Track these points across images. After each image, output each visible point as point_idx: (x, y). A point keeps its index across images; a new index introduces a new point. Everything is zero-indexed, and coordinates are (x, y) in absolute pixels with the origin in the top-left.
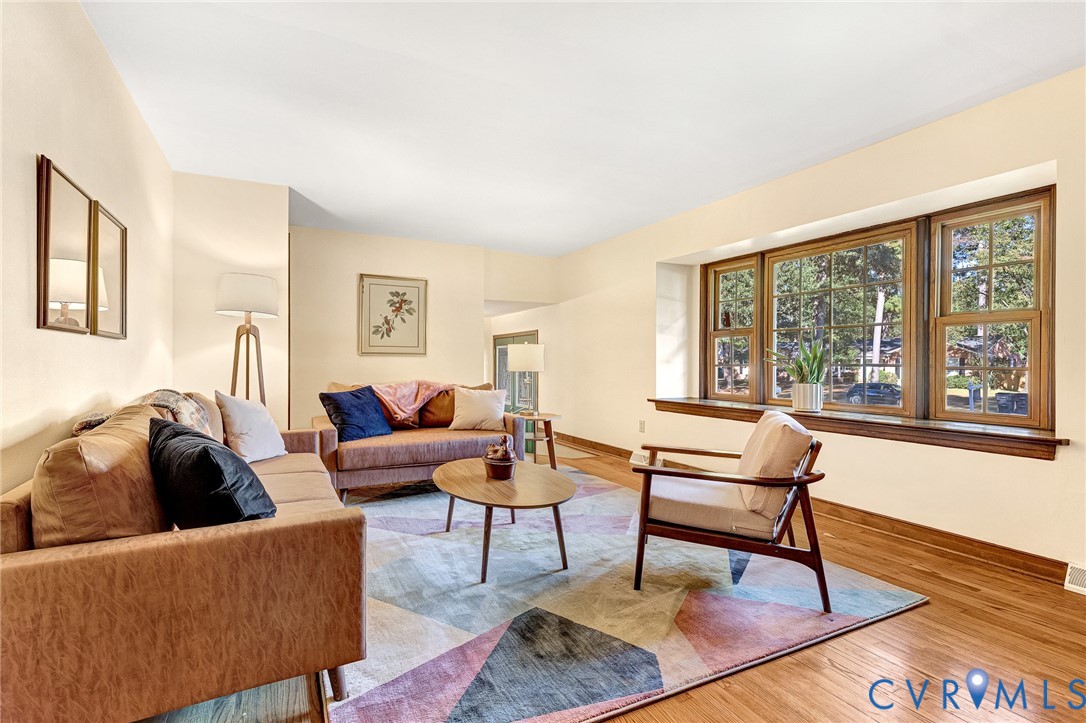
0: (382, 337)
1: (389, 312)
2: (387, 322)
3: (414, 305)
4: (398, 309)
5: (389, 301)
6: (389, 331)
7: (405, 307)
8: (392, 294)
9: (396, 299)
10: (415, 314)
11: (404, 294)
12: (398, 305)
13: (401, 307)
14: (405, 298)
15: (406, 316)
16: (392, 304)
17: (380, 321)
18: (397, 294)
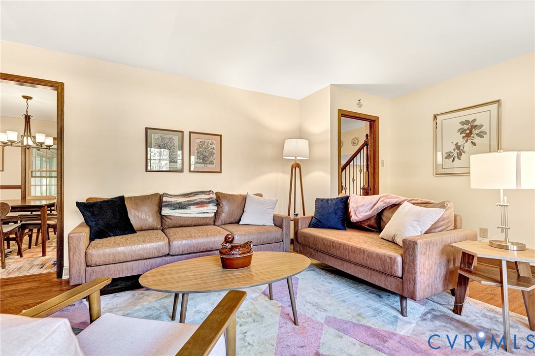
0: (453, 160)
1: (459, 139)
2: (458, 147)
3: (485, 128)
4: (468, 135)
5: (459, 130)
6: (459, 155)
7: (475, 132)
8: (462, 123)
9: (466, 127)
10: (486, 137)
11: (474, 120)
12: (468, 132)
13: (471, 132)
14: (476, 123)
15: (477, 140)
16: (462, 131)
17: (450, 148)
18: (467, 122)
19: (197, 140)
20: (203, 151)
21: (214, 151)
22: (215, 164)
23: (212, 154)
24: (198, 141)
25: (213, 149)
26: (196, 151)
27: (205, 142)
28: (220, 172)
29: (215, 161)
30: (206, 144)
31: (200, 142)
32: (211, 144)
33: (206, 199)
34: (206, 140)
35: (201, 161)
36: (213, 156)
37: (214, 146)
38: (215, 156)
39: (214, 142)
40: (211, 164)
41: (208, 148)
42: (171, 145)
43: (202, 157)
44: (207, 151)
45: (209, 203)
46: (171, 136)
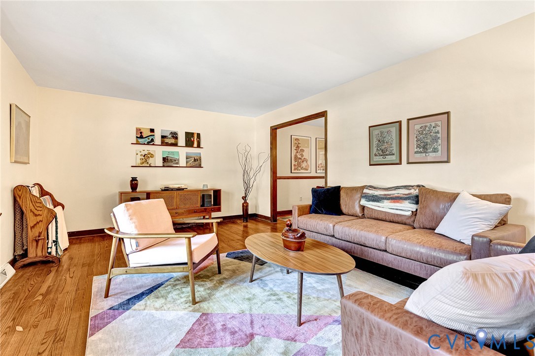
19: (416, 126)
20: (424, 138)
21: (439, 135)
22: (440, 152)
23: (436, 139)
24: (418, 127)
25: (438, 132)
26: (416, 139)
27: (426, 126)
28: (448, 162)
29: (440, 147)
30: (427, 129)
31: (421, 128)
32: (434, 127)
33: (404, 194)
34: (427, 124)
35: (422, 150)
36: (437, 142)
37: (439, 129)
38: (440, 141)
39: (439, 123)
40: (435, 152)
41: (431, 132)
42: (389, 138)
43: (422, 145)
44: (429, 137)
45: (406, 199)
46: (388, 129)
